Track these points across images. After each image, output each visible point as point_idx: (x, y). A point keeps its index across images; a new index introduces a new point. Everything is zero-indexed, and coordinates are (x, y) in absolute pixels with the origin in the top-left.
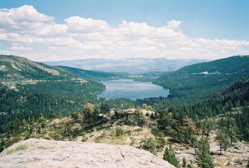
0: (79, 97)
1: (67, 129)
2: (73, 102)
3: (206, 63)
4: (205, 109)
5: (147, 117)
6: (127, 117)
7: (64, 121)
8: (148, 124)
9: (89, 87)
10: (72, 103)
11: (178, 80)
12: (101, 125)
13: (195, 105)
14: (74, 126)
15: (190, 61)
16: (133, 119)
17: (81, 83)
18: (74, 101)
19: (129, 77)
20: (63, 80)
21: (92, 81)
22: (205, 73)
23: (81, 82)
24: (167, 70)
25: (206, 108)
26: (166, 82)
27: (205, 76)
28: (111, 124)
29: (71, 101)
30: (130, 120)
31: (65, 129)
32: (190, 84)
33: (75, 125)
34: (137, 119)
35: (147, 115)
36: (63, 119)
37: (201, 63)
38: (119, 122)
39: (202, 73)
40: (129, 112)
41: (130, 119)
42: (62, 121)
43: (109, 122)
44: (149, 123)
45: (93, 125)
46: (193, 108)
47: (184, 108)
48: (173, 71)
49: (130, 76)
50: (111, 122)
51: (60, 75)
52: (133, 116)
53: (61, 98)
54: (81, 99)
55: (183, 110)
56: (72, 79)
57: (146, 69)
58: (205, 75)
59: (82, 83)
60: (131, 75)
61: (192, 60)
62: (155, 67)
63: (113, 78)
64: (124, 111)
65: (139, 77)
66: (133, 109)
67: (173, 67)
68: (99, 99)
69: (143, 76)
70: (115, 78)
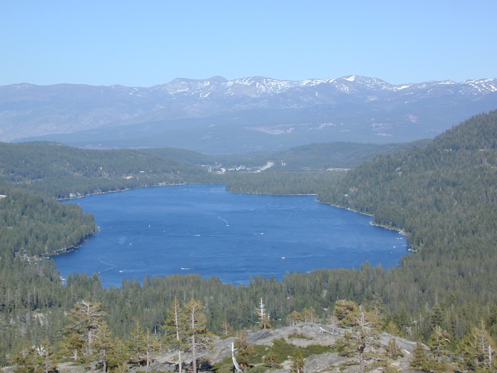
11: (448, 184)
19: (205, 171)
24: (384, 135)
40: (296, 342)
49: (210, 169)
60: (212, 164)
62: (325, 124)
63: (128, 178)
64: (271, 335)
65: (251, 170)
66: (312, 326)
67: (414, 121)
68: (69, 281)
69: (270, 165)
70: (135, 179)
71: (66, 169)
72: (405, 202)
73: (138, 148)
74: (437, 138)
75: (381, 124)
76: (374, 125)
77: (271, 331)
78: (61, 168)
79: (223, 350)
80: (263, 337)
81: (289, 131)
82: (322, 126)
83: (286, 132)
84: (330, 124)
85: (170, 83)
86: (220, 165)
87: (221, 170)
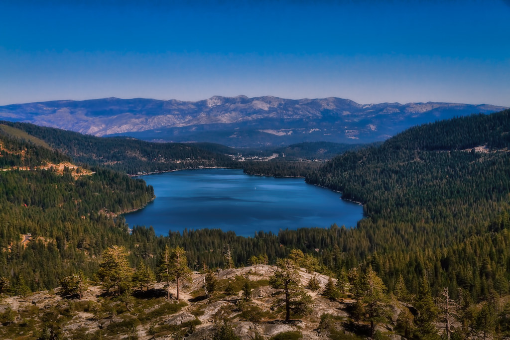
0: (68, 225)
1: (49, 330)
2: (48, 240)
3: (481, 115)
4: (484, 267)
5: (313, 295)
6: (247, 294)
7: (38, 302)
8: (317, 318)
9: (100, 191)
10: (46, 244)
11: (393, 172)
12: (161, 319)
13: (452, 254)
14: (71, 319)
15: (429, 108)
16: (267, 299)
17: (72, 179)
18: (51, 236)
19: (230, 159)
20: (15, 168)
21: (109, 172)
22: (480, 149)
23: (73, 174)
24: (353, 138)
25: (489, 266)
26: (351, 177)
27: (481, 160)
28: (193, 316)
29: (42, 238)
30: (257, 302)
31: (44, 331)
32: (430, 186)
33: (74, 317)
34: (282, 300)
35: (313, 286)
36: (35, 297)
37: (466, 118)
38: (219, 311)
39: (469, 150)
40: (251, 278)
41: (257, 299)
42: (31, 305)
43: (186, 307)
44: (320, 314)
45: (134, 320)
46: (445, 263)
47: (415, 264)
48: (375, 144)
49: (234, 158)
50: (194, 309)
51: (6, 150)
52: (265, 291)
53: (9, 227)
54: (73, 230)
55: (412, 269)
56: (44, 164)
57: (285, 134)
58: (478, 156)
59: (76, 179)
60: (236, 154)
61: (436, 106)
62: (314, 130)
63: (178, 162)
64: (234, 272)
65: (262, 159)
66: (263, 267)
67: (373, 129)
68: (134, 231)
69: (274, 156)
70: (183, 163)
71: (137, 155)
72: (363, 184)
73: (186, 142)
74: (387, 141)
75: (351, 131)
76: (346, 131)
77: (234, 270)
78: (134, 155)
79: (200, 282)
80: (228, 273)
81: (290, 133)
82: (312, 130)
83: (287, 134)
84: (317, 130)
85: (210, 99)
86: (241, 156)
87: (241, 159)
